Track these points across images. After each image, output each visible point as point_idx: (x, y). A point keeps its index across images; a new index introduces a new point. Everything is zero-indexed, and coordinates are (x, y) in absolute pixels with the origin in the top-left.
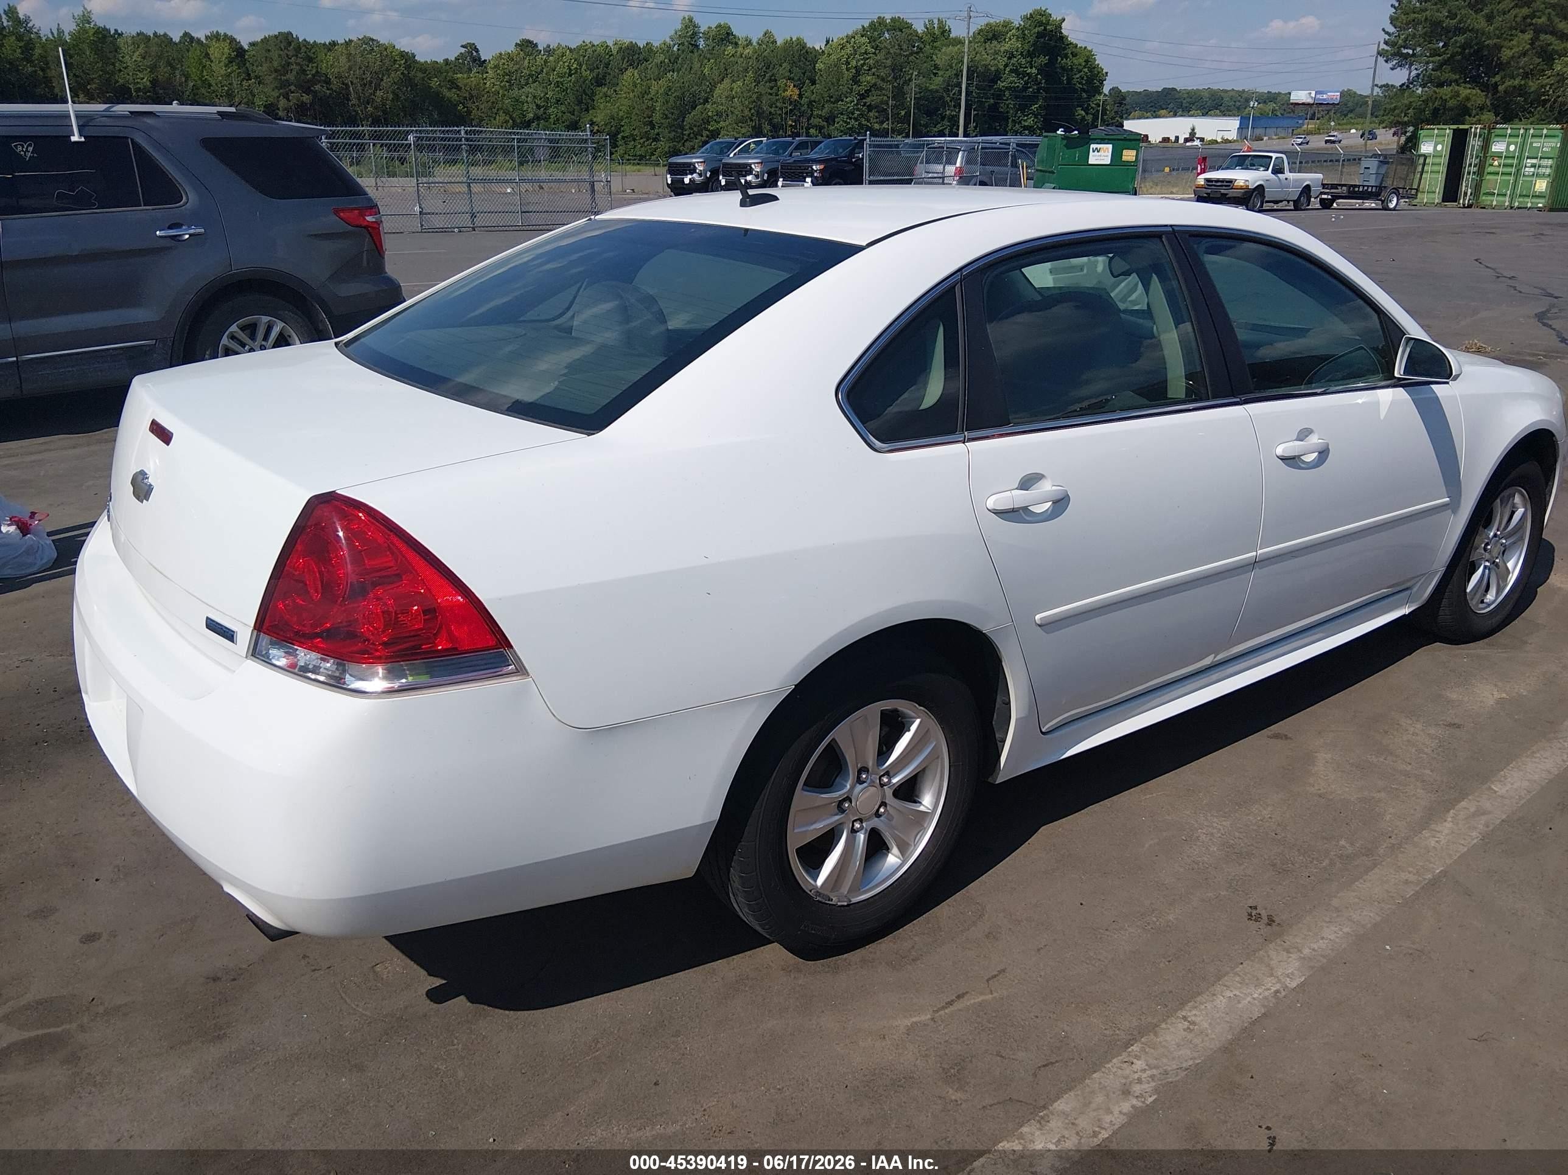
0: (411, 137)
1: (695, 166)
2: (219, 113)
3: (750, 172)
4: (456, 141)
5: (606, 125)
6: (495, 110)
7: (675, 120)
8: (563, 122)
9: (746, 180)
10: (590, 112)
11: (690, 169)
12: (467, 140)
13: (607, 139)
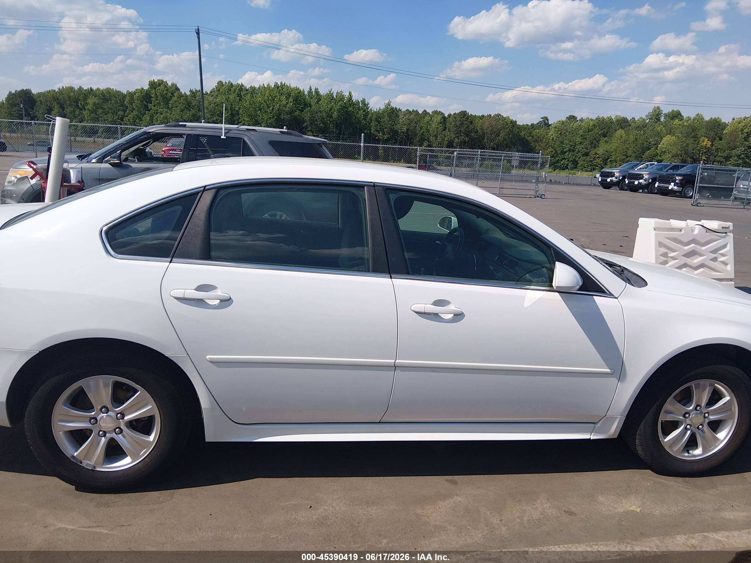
0: (455, 153)
1: (614, 174)
2: (280, 131)
3: (642, 178)
4: (469, 155)
5: (603, 155)
6: (547, 146)
7: (639, 154)
8: (582, 153)
9: (639, 182)
10: (596, 148)
11: (612, 175)
12: (481, 155)
13: (549, 158)
